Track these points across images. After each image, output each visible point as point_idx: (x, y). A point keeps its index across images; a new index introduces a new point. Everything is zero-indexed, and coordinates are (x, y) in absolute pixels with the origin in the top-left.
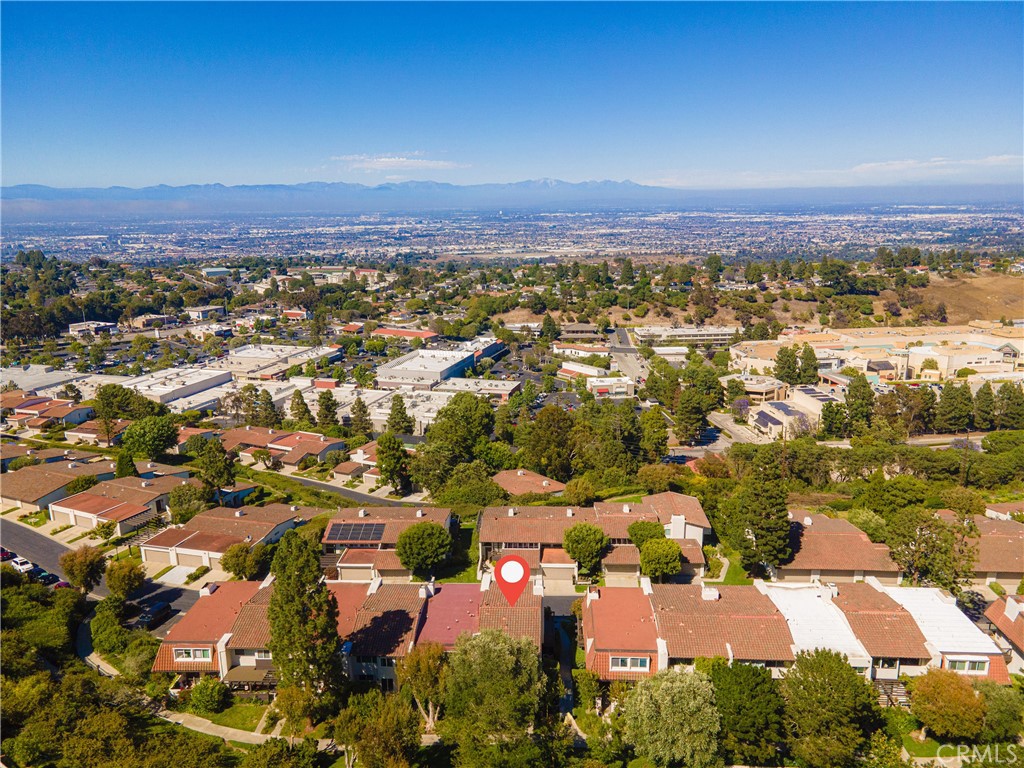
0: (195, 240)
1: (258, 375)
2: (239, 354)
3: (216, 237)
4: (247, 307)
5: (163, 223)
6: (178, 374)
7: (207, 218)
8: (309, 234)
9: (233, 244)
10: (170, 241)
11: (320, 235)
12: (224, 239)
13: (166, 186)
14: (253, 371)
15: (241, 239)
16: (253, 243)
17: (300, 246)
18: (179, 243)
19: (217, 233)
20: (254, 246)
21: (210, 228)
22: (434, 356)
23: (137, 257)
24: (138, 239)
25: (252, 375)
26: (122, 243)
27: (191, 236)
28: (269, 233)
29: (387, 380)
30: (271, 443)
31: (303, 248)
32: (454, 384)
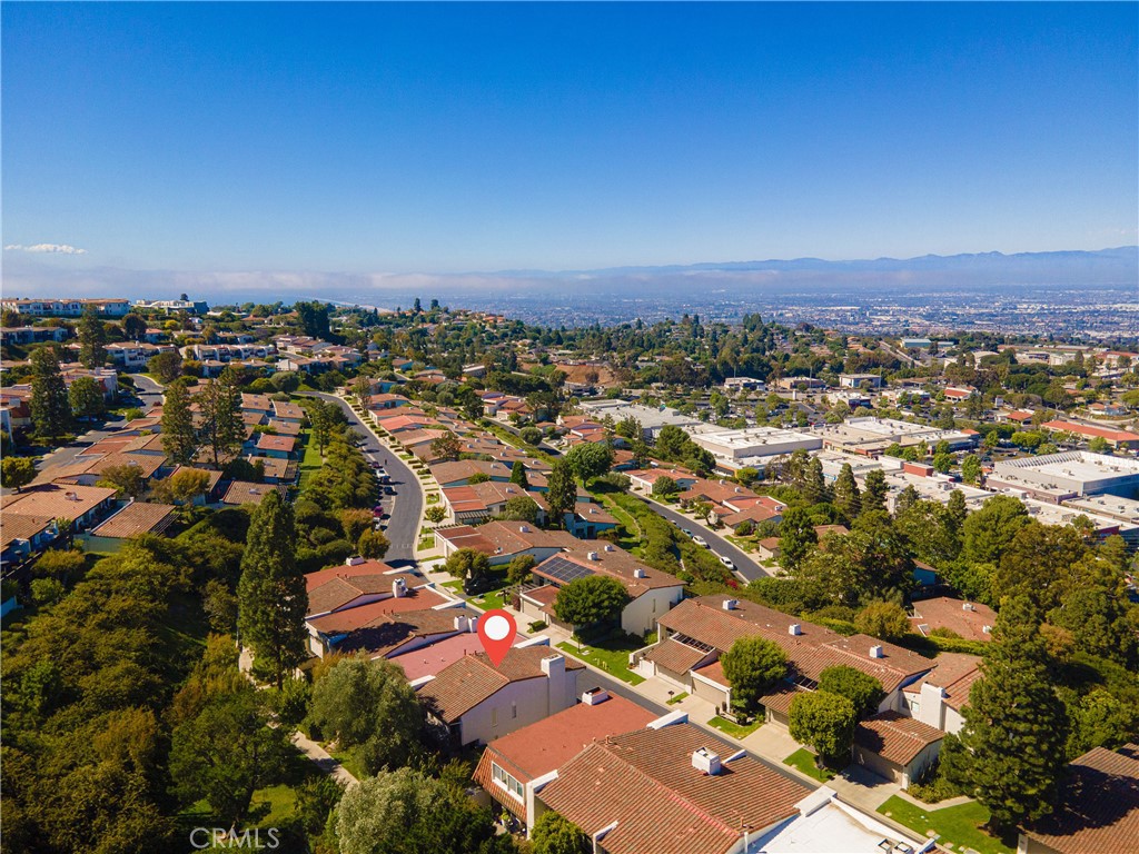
0: (948, 314)
1: (853, 448)
2: (853, 425)
3: (973, 311)
4: (911, 380)
5: (921, 295)
6: (769, 433)
7: (969, 291)
8: (1098, 311)
9: (990, 320)
10: (919, 314)
11: (1116, 312)
12: (982, 314)
13: (935, 256)
14: (851, 444)
15: (1003, 315)
16: (1016, 319)
17: (1081, 325)
18: (929, 317)
19: (975, 307)
20: (1017, 323)
21: (969, 302)
22: (1100, 463)
23: (880, 329)
24: (887, 311)
25: (847, 447)
26: (871, 314)
27: (946, 309)
28: (1043, 309)
29: (1003, 480)
30: (727, 500)
31: (1083, 328)
32: (1102, 503)
